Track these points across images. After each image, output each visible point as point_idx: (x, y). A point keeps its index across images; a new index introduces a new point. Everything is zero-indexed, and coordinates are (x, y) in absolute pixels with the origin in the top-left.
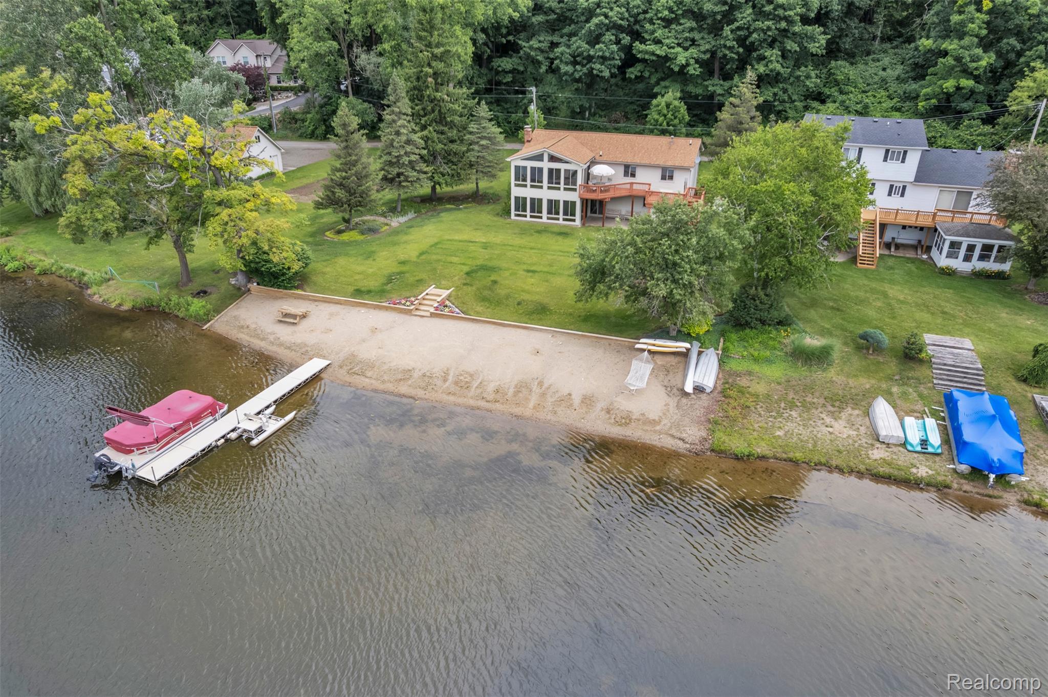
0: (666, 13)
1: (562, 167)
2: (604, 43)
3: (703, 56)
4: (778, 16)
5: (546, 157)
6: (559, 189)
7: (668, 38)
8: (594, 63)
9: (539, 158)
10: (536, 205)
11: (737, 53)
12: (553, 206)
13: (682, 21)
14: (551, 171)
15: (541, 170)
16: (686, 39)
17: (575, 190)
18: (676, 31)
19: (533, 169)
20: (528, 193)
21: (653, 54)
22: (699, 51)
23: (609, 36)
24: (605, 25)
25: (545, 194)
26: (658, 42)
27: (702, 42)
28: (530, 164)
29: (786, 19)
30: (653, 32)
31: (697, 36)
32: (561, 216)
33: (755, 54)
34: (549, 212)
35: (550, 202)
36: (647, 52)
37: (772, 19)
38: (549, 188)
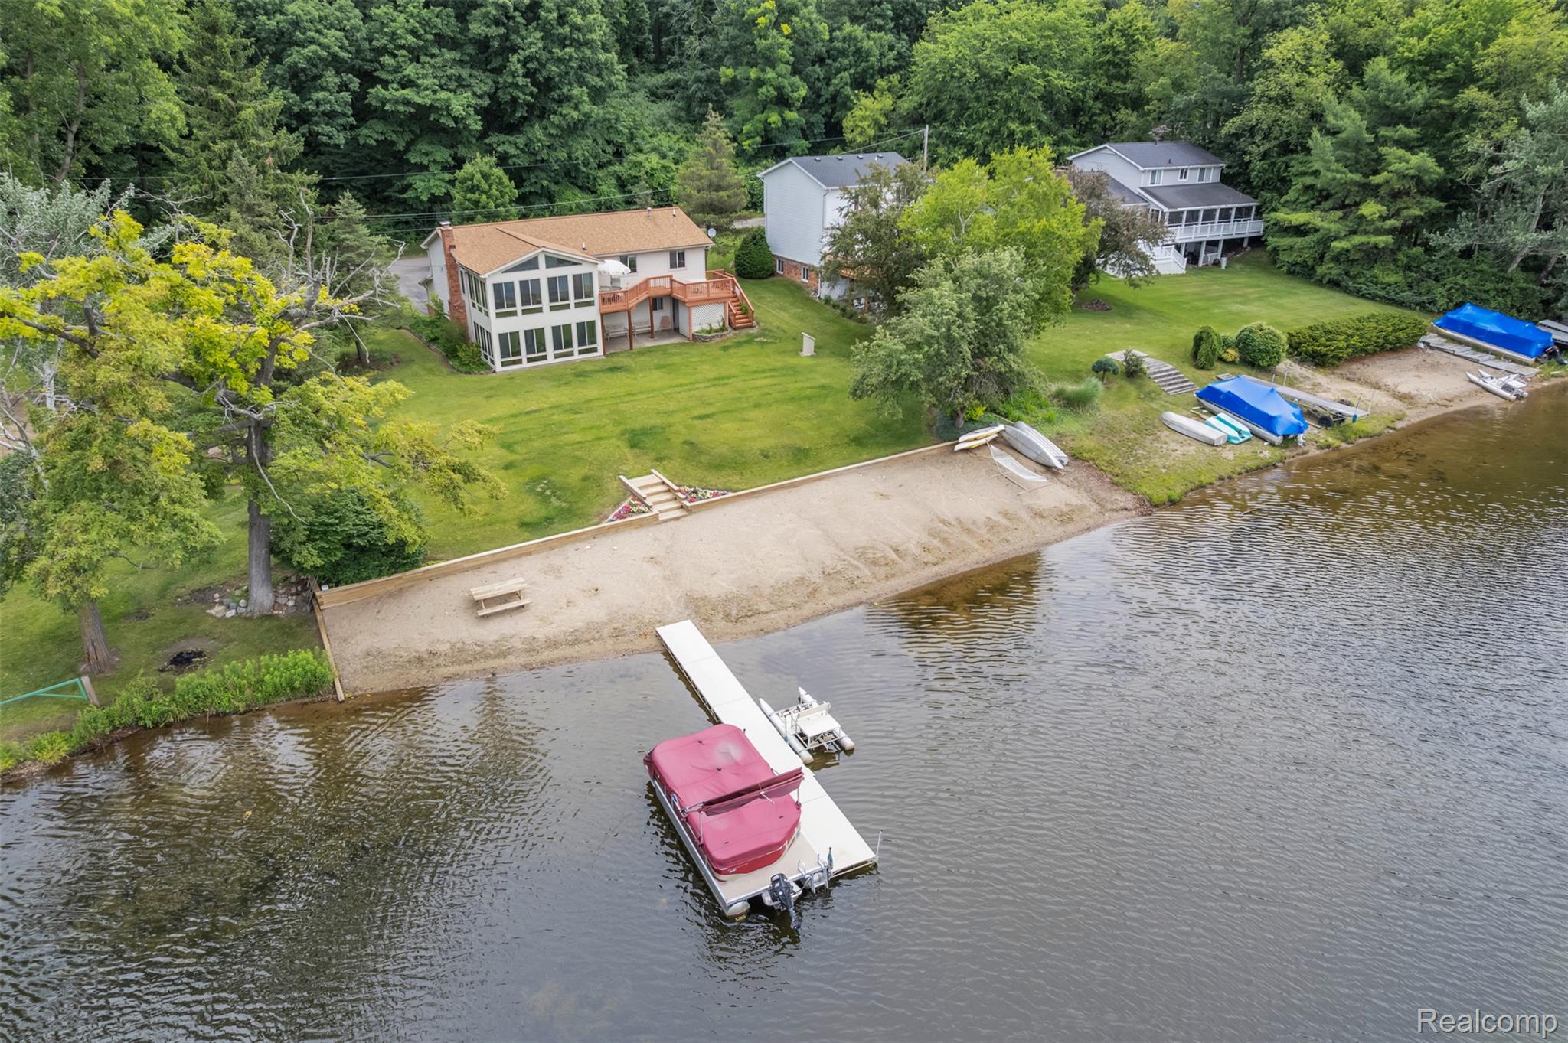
0: (411, 39)
1: (569, 271)
2: (324, 89)
3: (480, 102)
4: (578, 41)
5: (542, 262)
6: (567, 307)
7: (425, 76)
8: (317, 124)
9: (532, 264)
10: (535, 338)
11: (531, 94)
12: (562, 336)
13: (436, 51)
14: (552, 281)
15: (536, 282)
16: (450, 78)
17: (591, 304)
18: (433, 66)
19: (524, 284)
20: (521, 323)
21: (407, 102)
22: (474, 94)
23: (331, 78)
24: (321, 59)
25: (547, 319)
26: (407, 83)
27: (472, 81)
28: (517, 278)
29: (587, 43)
30: (397, 69)
31: (465, 73)
32: (576, 348)
33: (555, 94)
34: (557, 346)
35: (556, 330)
36: (396, 102)
37: (571, 45)
38: (552, 309)
